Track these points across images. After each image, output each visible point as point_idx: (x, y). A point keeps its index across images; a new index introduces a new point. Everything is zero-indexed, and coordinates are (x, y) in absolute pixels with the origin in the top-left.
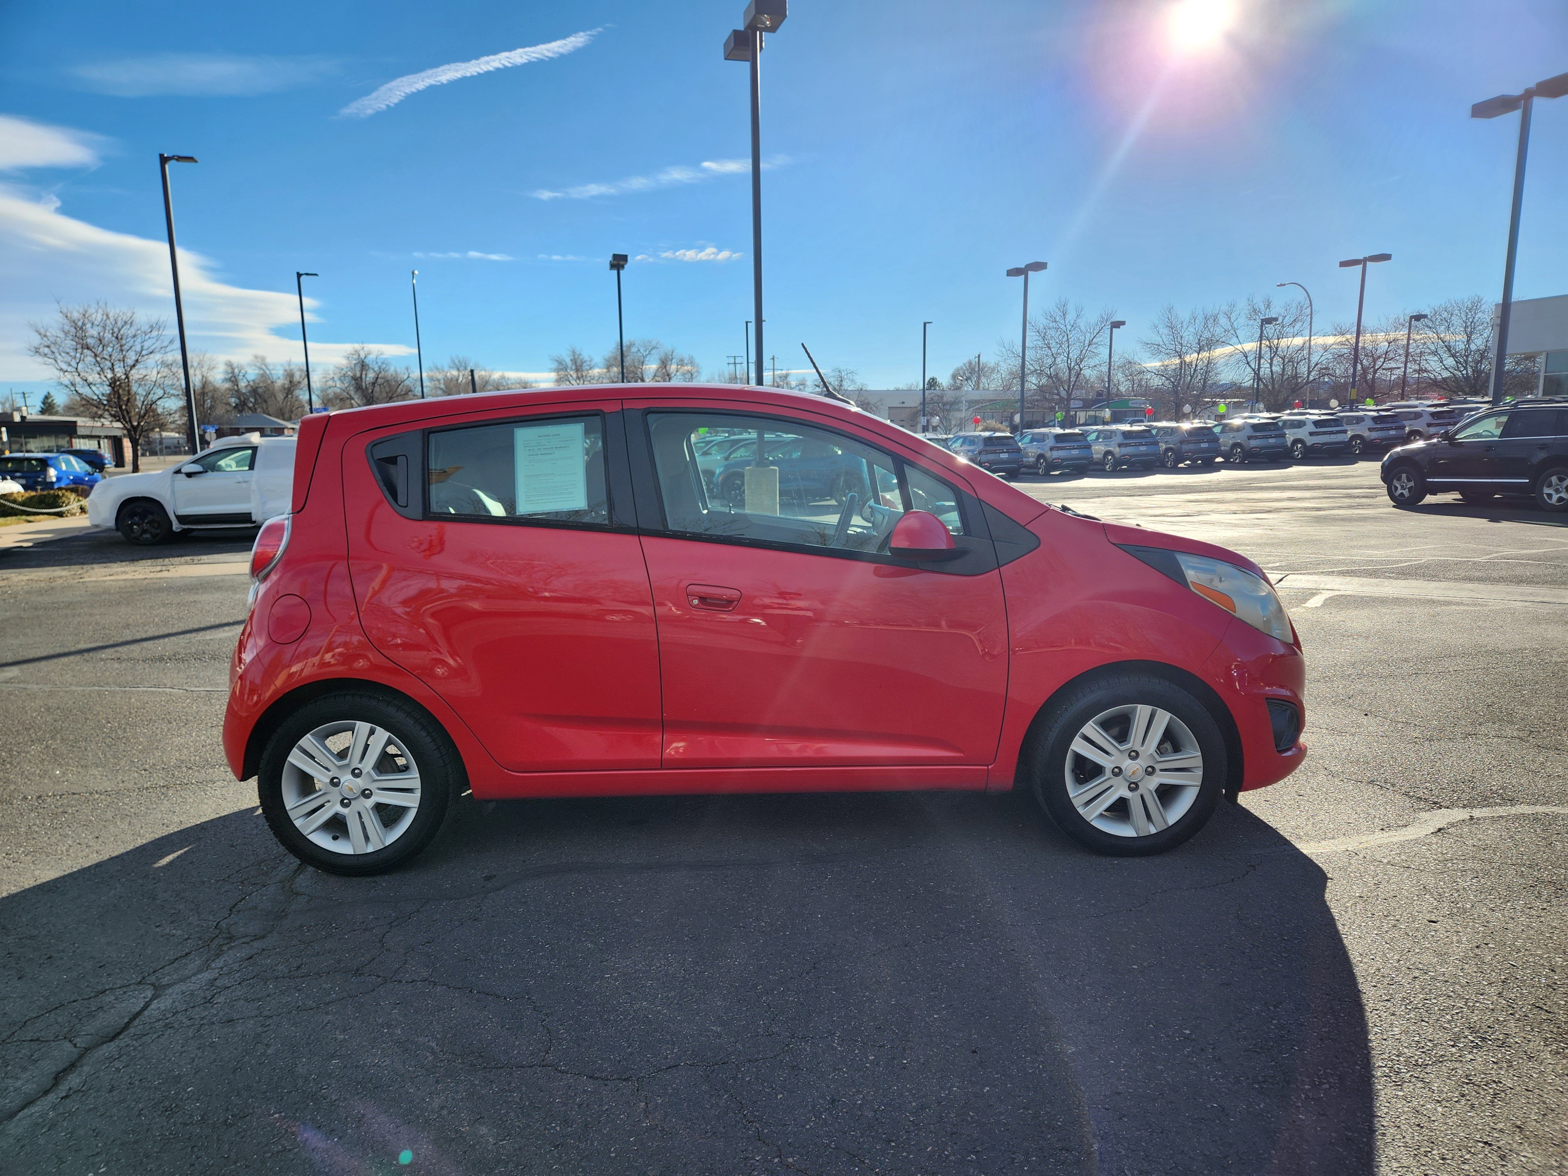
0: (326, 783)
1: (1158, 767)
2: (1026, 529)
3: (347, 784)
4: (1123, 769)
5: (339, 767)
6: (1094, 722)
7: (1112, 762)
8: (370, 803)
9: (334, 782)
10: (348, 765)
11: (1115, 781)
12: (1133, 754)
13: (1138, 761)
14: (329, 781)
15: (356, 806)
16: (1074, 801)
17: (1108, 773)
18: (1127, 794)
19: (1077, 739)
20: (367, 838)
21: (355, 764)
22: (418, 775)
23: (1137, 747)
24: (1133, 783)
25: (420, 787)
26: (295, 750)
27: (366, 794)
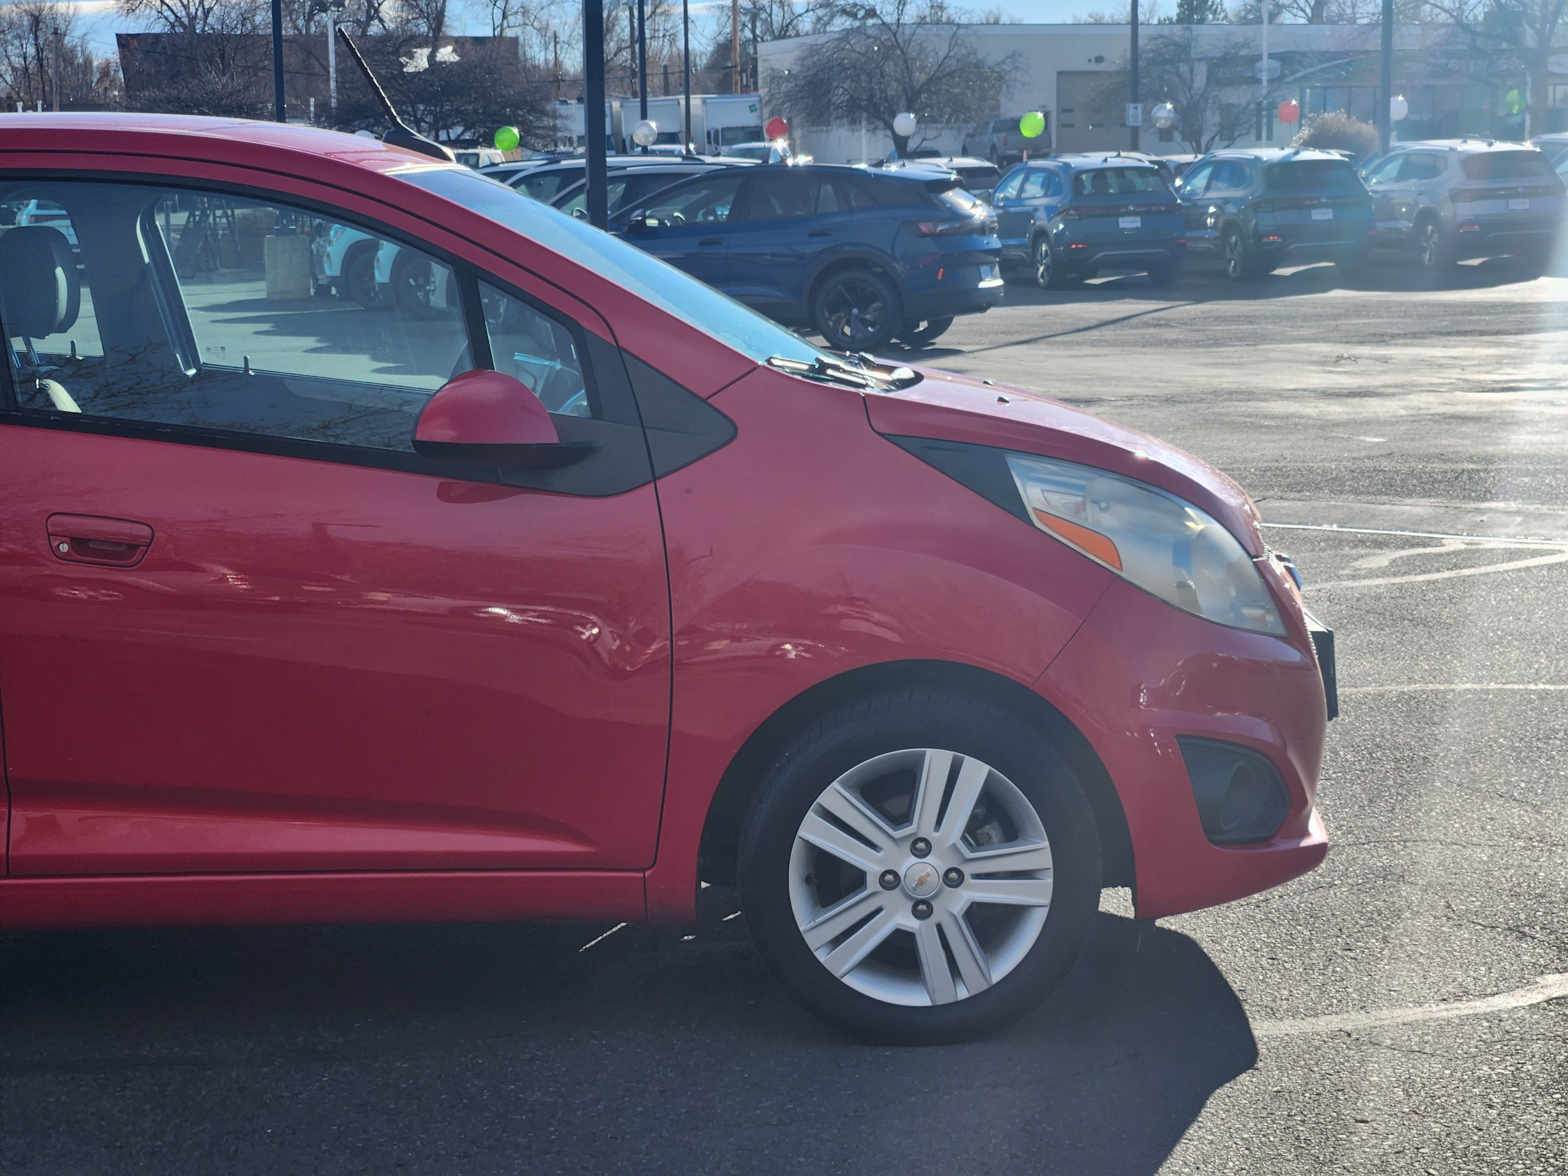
1: (968, 870)
2: (710, 405)
4: (901, 874)
6: (843, 784)
7: (880, 862)
11: (887, 898)
12: (921, 845)
13: (929, 859)
16: (807, 938)
17: (872, 883)
18: (910, 923)
19: (811, 818)
23: (927, 830)
24: (923, 902)
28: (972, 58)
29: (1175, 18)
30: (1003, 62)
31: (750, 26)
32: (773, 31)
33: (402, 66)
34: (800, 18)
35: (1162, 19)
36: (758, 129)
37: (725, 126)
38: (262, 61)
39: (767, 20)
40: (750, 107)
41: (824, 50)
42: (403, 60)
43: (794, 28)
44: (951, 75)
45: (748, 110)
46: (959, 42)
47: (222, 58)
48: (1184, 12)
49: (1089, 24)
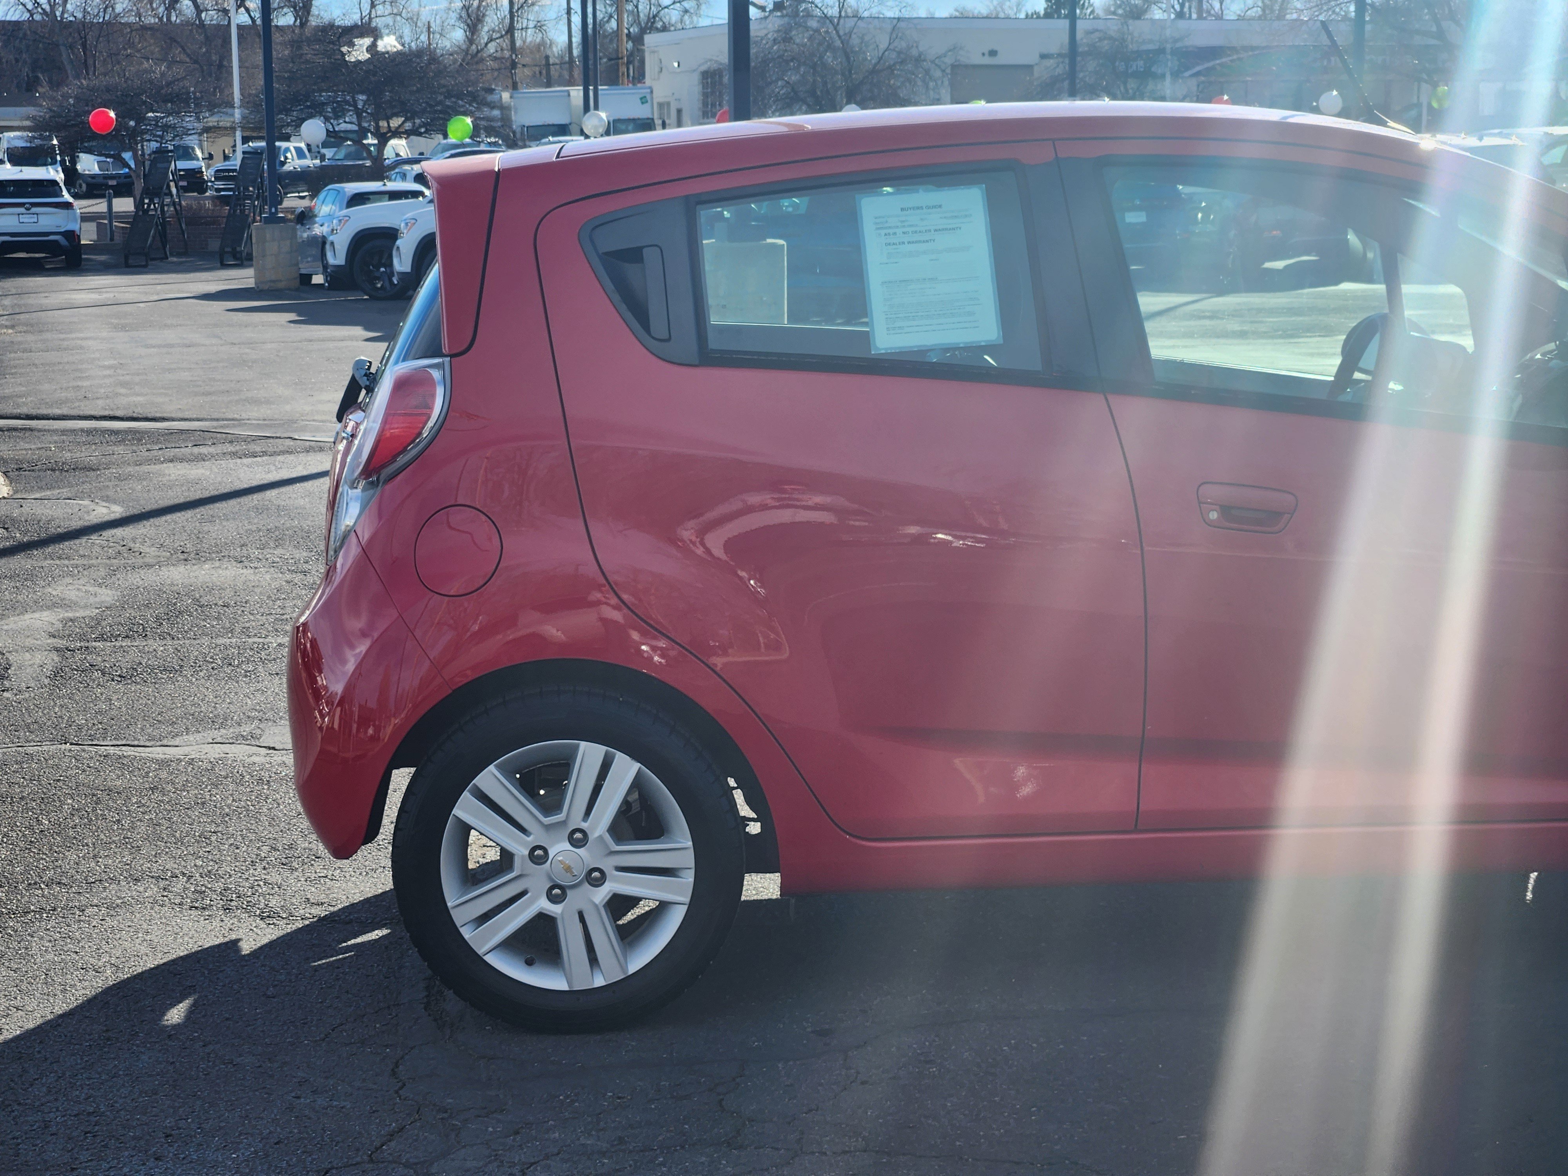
0: (523, 856)
3: (560, 858)
5: (548, 828)
8: (601, 895)
9: (539, 855)
10: (564, 823)
14: (526, 852)
15: (576, 899)
20: (593, 960)
21: (576, 821)
22: (690, 844)
25: (692, 865)
26: (466, 796)
27: (595, 876)
28: (914, 52)
29: (1042, 13)
30: (945, 55)
31: (616, 17)
32: (640, 23)
33: (343, 55)
34: (666, 10)
35: (1030, 13)
36: (649, 121)
37: (616, 118)
38: (126, 50)
39: (633, 11)
40: (641, 99)
41: (764, 42)
42: (345, 49)
43: (661, 20)
44: (891, 68)
45: (639, 101)
46: (900, 35)
47: (84, 46)
48: (1052, 7)
49: (955, 18)
